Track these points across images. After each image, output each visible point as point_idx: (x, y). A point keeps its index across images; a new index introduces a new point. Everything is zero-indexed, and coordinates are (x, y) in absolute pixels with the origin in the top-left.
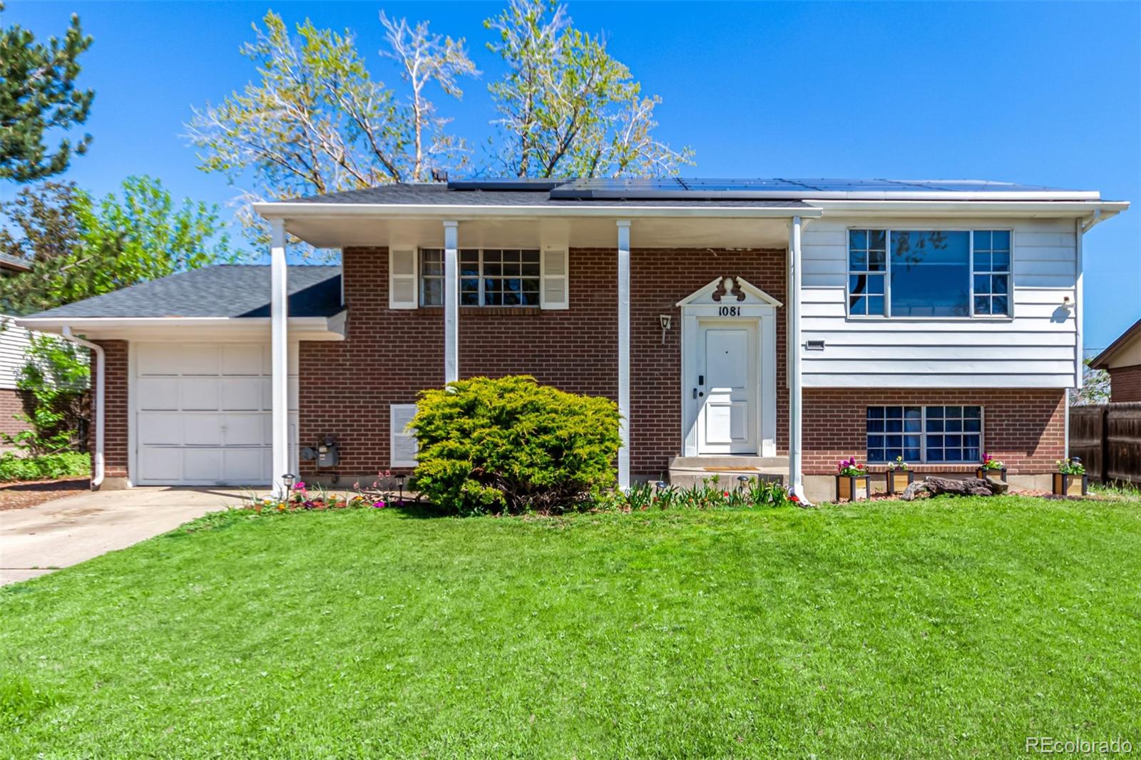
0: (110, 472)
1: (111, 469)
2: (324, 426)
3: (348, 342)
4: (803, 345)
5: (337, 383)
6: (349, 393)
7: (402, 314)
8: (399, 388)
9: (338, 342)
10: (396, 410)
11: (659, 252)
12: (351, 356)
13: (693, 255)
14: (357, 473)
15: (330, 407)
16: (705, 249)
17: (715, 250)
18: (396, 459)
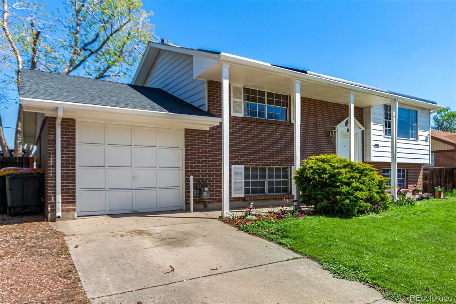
0: (65, 208)
1: (65, 206)
2: (199, 176)
3: (211, 131)
4: (373, 146)
5: (205, 153)
6: (212, 159)
7: (236, 119)
8: (235, 157)
9: (206, 131)
10: (234, 168)
11: (329, 103)
12: (212, 139)
13: (339, 106)
14: (216, 201)
15: (202, 166)
16: (342, 105)
17: (345, 105)
18: (234, 193)
